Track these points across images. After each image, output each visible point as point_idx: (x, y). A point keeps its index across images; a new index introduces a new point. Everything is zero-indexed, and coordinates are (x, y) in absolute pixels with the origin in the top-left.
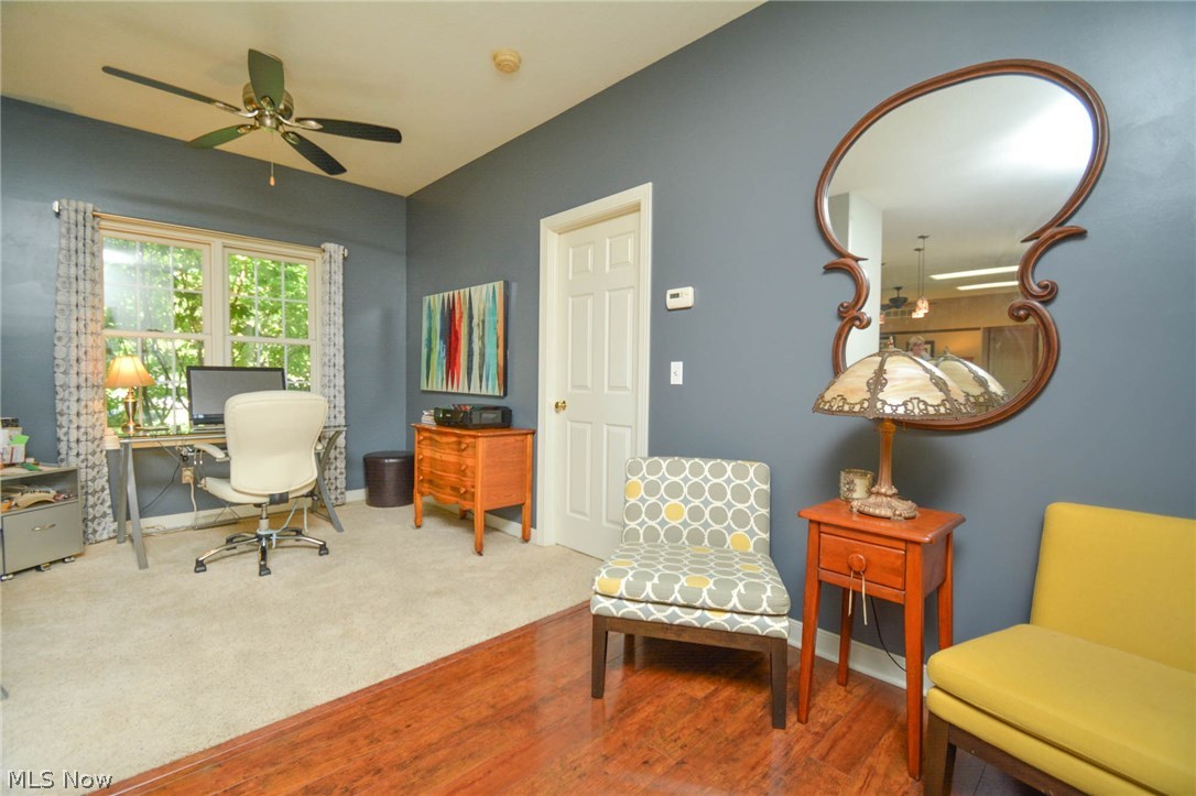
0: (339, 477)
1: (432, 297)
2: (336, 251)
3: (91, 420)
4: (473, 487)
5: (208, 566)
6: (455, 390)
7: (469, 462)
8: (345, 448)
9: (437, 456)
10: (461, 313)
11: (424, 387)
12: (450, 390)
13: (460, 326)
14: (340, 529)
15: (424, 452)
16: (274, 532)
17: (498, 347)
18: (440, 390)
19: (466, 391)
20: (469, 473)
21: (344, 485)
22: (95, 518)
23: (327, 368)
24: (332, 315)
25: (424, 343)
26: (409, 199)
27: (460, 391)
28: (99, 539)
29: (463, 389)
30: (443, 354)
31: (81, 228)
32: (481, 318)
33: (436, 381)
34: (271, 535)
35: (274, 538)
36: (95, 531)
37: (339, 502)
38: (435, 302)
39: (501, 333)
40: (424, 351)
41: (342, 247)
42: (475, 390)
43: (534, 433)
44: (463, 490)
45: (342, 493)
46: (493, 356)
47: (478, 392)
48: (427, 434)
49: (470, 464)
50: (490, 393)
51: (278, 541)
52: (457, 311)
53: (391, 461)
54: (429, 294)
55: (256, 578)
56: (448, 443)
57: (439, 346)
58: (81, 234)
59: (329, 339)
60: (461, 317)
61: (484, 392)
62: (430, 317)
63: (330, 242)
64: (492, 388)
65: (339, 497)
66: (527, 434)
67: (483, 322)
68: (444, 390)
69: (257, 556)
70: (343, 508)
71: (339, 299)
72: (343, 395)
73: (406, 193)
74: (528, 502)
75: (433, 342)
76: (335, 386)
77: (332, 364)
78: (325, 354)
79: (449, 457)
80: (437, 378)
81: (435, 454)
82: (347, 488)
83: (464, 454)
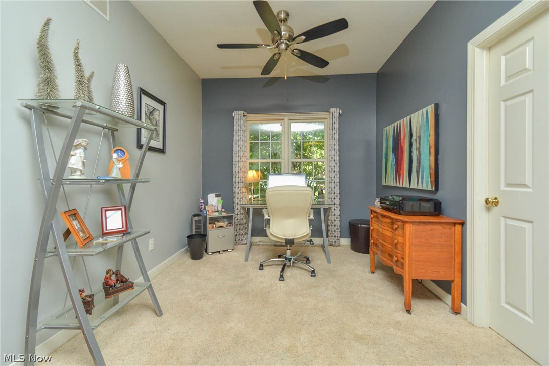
0: (336, 230)
1: (388, 127)
2: (335, 111)
3: (242, 195)
4: (403, 259)
5: (264, 268)
6: (401, 186)
7: (400, 239)
8: (340, 215)
9: (380, 230)
10: (405, 134)
11: (383, 183)
12: (398, 185)
13: (404, 143)
14: (329, 262)
15: (374, 226)
16: (293, 258)
17: (430, 154)
18: (392, 185)
19: (408, 186)
20: (399, 247)
21: (339, 236)
22: (242, 234)
23: (330, 173)
24: (333, 145)
25: (384, 156)
26: (378, 74)
27: (404, 186)
28: (243, 243)
29: (406, 184)
30: (394, 162)
31: (240, 121)
32: (418, 134)
33: (390, 180)
34: (291, 259)
35: (292, 260)
36: (242, 240)
37: (337, 244)
38: (390, 130)
39: (433, 143)
40: (384, 161)
41: (338, 109)
42: (414, 185)
43: (463, 224)
44: (395, 258)
45: (338, 240)
46: (427, 161)
47: (416, 187)
48: (375, 214)
49: (400, 241)
50: (424, 188)
51: (293, 263)
52: (402, 133)
53: (363, 226)
54: (386, 126)
55: (277, 281)
56: (386, 223)
57: (391, 157)
58: (239, 123)
59: (332, 158)
60: (404, 137)
61: (420, 187)
62: (387, 140)
63: (332, 108)
64: (426, 184)
65: (336, 241)
66: (455, 224)
67: (420, 137)
68: (395, 185)
69: (280, 268)
70: (338, 248)
71: (336, 137)
72: (338, 187)
73: (375, 70)
74: (457, 281)
75: (389, 155)
76: (334, 182)
77: (333, 171)
78: (329, 166)
79: (388, 233)
80: (391, 177)
81: (379, 229)
82: (340, 237)
83: (396, 232)
